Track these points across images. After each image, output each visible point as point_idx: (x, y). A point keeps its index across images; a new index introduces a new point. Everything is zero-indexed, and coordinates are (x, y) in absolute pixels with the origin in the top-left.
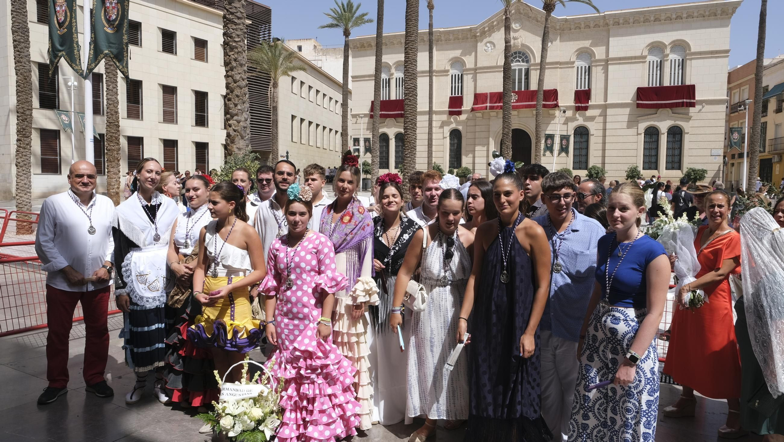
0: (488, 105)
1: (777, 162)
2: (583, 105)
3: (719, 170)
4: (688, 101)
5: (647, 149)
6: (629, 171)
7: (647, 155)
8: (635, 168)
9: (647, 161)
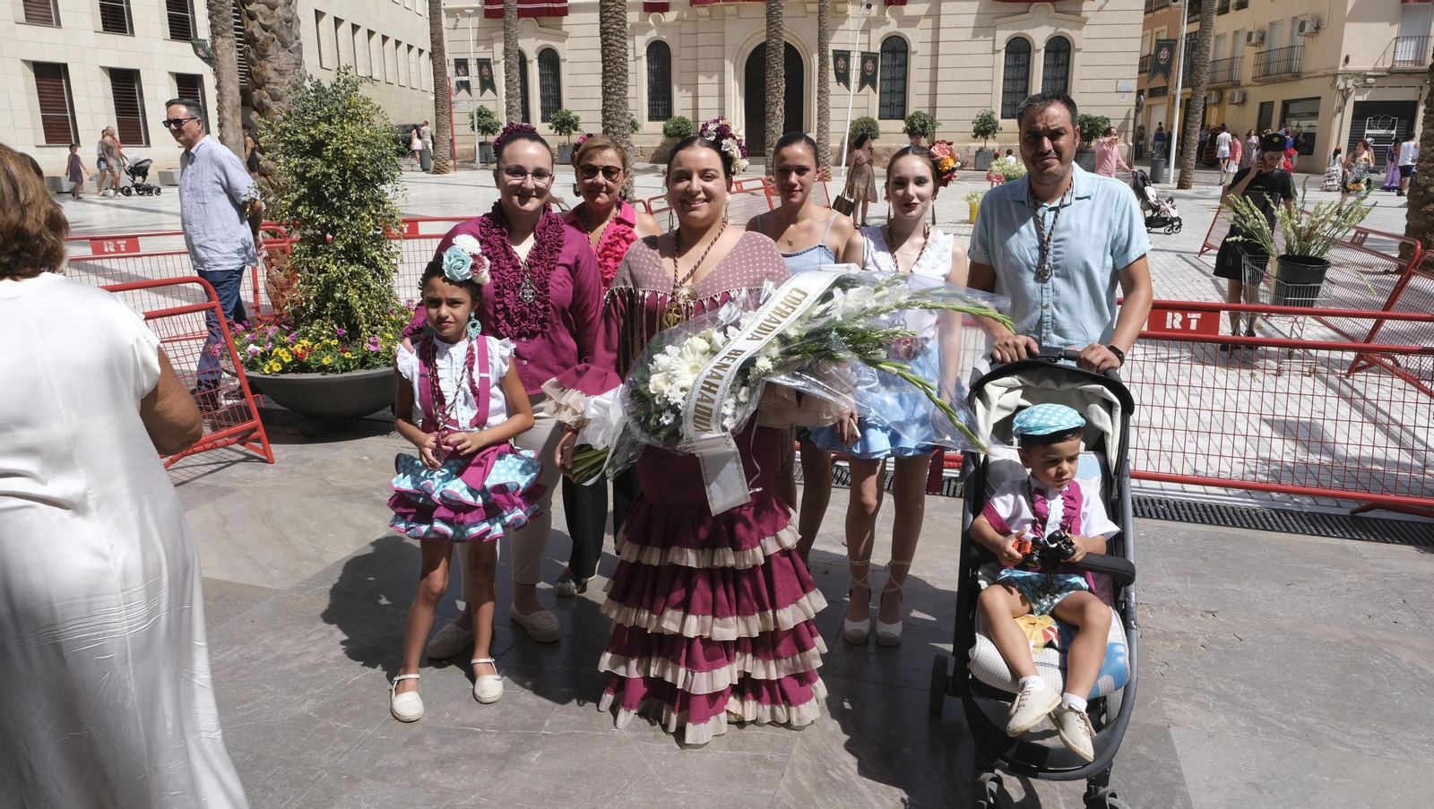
1: (1215, 104)
3: (1127, 119)
5: (1009, 79)
6: (978, 121)
7: (1010, 91)
8: (988, 116)
9: (1009, 103)
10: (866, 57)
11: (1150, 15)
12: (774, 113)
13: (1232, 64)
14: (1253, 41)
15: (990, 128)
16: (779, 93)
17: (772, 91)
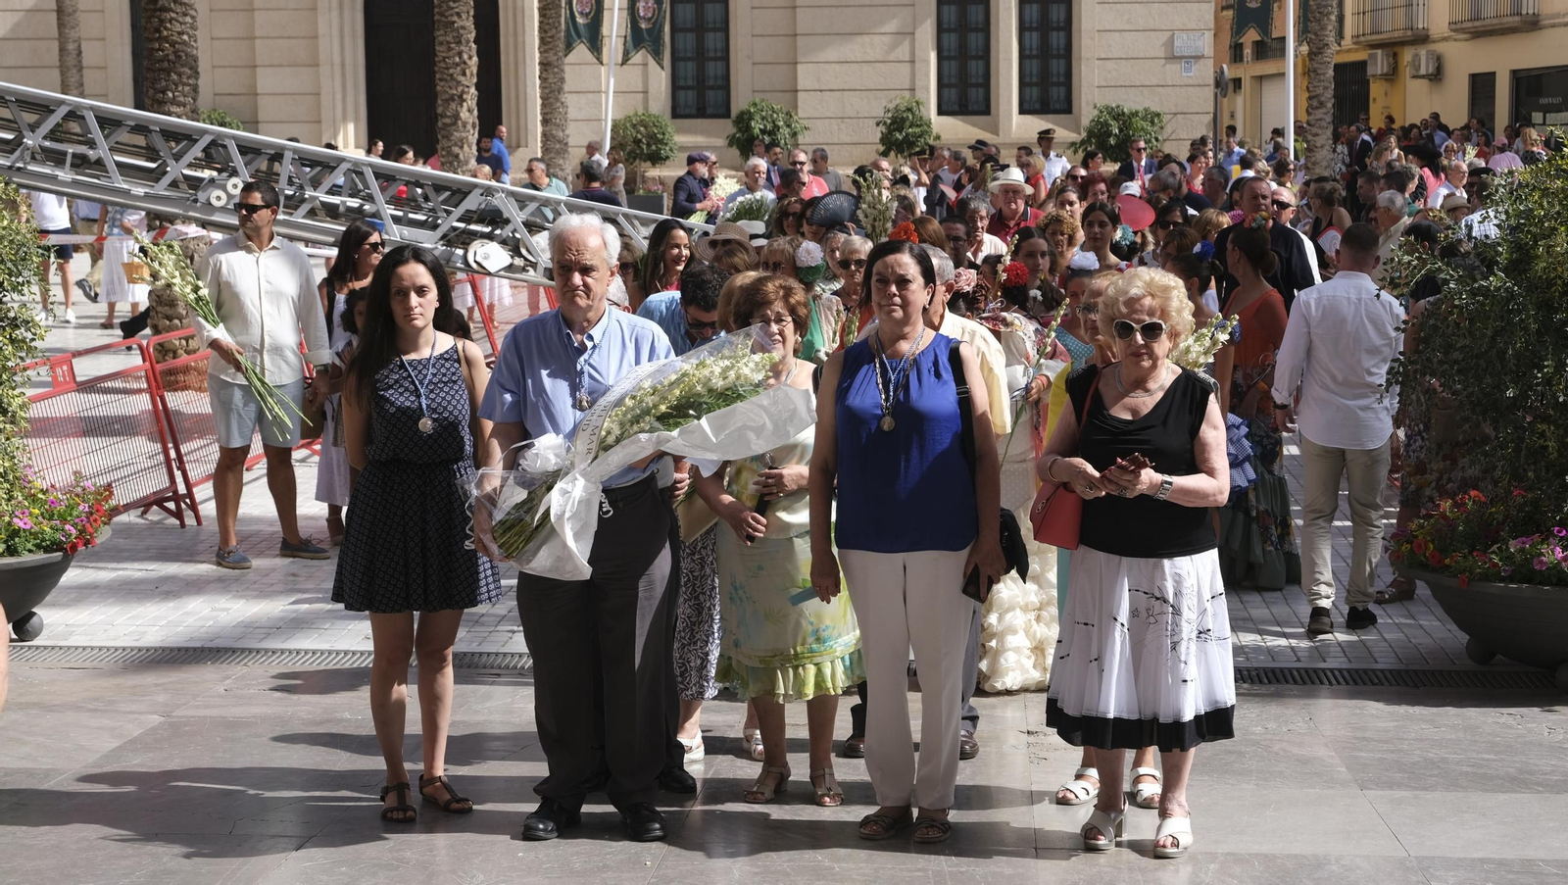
5: (949, 30)
6: (889, 121)
7: (953, 54)
8: (909, 110)
9: (953, 81)
15: (914, 135)
16: (464, 74)
17: (451, 71)
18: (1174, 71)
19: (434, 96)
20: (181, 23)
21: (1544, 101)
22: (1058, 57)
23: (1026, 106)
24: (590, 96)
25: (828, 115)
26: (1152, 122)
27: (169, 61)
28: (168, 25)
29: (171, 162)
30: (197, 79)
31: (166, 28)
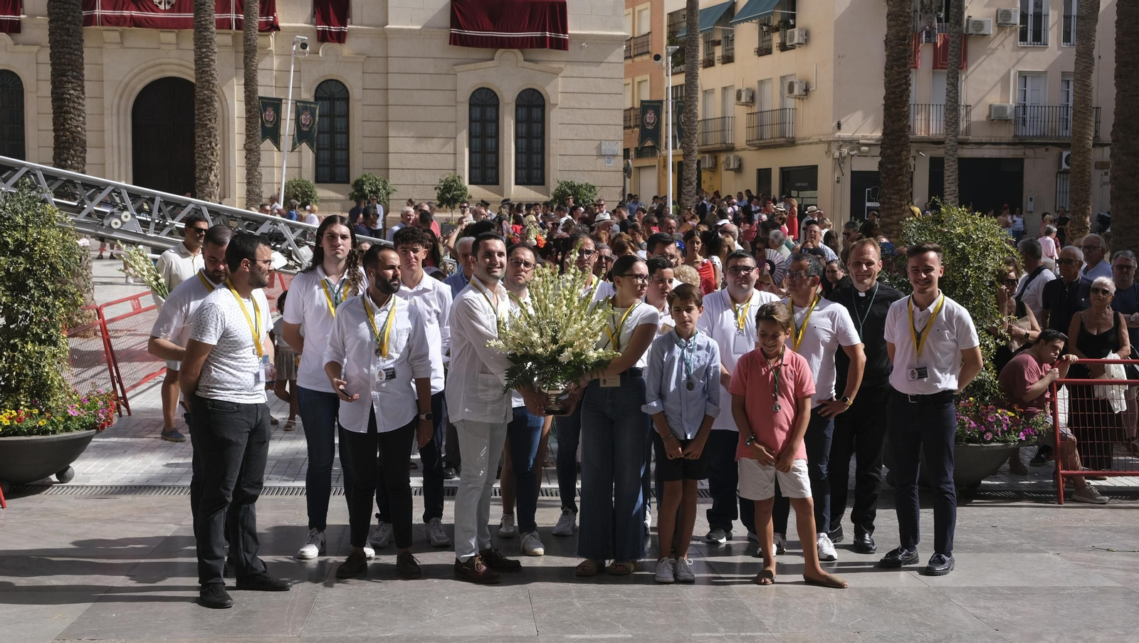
0: (98, 12)
1: (710, 170)
2: (333, 29)
3: (615, 186)
4: (553, 35)
5: (476, 137)
6: (442, 187)
7: (478, 150)
8: (454, 181)
9: (478, 165)
10: (300, 107)
11: (629, 61)
12: (208, 179)
13: (724, 124)
14: (743, 100)
15: (457, 195)
16: (213, 155)
17: (205, 153)
18: (601, 163)
19: (194, 167)
20: (77, 121)
21: (798, 184)
22: (537, 153)
23: (519, 181)
24: (268, 169)
25: (406, 183)
26: (590, 191)
27: (69, 143)
28: (69, 122)
29: (87, 202)
30: (85, 154)
31: (68, 124)
